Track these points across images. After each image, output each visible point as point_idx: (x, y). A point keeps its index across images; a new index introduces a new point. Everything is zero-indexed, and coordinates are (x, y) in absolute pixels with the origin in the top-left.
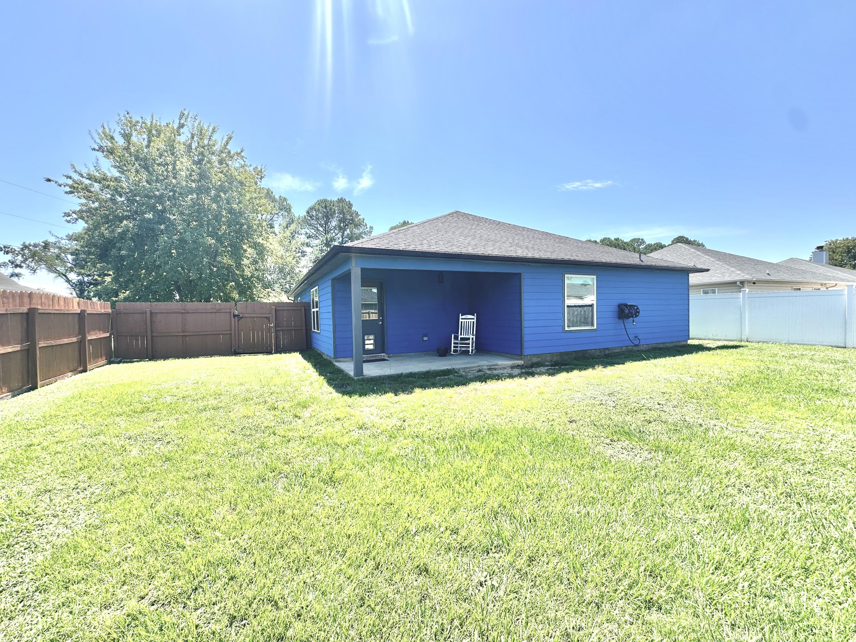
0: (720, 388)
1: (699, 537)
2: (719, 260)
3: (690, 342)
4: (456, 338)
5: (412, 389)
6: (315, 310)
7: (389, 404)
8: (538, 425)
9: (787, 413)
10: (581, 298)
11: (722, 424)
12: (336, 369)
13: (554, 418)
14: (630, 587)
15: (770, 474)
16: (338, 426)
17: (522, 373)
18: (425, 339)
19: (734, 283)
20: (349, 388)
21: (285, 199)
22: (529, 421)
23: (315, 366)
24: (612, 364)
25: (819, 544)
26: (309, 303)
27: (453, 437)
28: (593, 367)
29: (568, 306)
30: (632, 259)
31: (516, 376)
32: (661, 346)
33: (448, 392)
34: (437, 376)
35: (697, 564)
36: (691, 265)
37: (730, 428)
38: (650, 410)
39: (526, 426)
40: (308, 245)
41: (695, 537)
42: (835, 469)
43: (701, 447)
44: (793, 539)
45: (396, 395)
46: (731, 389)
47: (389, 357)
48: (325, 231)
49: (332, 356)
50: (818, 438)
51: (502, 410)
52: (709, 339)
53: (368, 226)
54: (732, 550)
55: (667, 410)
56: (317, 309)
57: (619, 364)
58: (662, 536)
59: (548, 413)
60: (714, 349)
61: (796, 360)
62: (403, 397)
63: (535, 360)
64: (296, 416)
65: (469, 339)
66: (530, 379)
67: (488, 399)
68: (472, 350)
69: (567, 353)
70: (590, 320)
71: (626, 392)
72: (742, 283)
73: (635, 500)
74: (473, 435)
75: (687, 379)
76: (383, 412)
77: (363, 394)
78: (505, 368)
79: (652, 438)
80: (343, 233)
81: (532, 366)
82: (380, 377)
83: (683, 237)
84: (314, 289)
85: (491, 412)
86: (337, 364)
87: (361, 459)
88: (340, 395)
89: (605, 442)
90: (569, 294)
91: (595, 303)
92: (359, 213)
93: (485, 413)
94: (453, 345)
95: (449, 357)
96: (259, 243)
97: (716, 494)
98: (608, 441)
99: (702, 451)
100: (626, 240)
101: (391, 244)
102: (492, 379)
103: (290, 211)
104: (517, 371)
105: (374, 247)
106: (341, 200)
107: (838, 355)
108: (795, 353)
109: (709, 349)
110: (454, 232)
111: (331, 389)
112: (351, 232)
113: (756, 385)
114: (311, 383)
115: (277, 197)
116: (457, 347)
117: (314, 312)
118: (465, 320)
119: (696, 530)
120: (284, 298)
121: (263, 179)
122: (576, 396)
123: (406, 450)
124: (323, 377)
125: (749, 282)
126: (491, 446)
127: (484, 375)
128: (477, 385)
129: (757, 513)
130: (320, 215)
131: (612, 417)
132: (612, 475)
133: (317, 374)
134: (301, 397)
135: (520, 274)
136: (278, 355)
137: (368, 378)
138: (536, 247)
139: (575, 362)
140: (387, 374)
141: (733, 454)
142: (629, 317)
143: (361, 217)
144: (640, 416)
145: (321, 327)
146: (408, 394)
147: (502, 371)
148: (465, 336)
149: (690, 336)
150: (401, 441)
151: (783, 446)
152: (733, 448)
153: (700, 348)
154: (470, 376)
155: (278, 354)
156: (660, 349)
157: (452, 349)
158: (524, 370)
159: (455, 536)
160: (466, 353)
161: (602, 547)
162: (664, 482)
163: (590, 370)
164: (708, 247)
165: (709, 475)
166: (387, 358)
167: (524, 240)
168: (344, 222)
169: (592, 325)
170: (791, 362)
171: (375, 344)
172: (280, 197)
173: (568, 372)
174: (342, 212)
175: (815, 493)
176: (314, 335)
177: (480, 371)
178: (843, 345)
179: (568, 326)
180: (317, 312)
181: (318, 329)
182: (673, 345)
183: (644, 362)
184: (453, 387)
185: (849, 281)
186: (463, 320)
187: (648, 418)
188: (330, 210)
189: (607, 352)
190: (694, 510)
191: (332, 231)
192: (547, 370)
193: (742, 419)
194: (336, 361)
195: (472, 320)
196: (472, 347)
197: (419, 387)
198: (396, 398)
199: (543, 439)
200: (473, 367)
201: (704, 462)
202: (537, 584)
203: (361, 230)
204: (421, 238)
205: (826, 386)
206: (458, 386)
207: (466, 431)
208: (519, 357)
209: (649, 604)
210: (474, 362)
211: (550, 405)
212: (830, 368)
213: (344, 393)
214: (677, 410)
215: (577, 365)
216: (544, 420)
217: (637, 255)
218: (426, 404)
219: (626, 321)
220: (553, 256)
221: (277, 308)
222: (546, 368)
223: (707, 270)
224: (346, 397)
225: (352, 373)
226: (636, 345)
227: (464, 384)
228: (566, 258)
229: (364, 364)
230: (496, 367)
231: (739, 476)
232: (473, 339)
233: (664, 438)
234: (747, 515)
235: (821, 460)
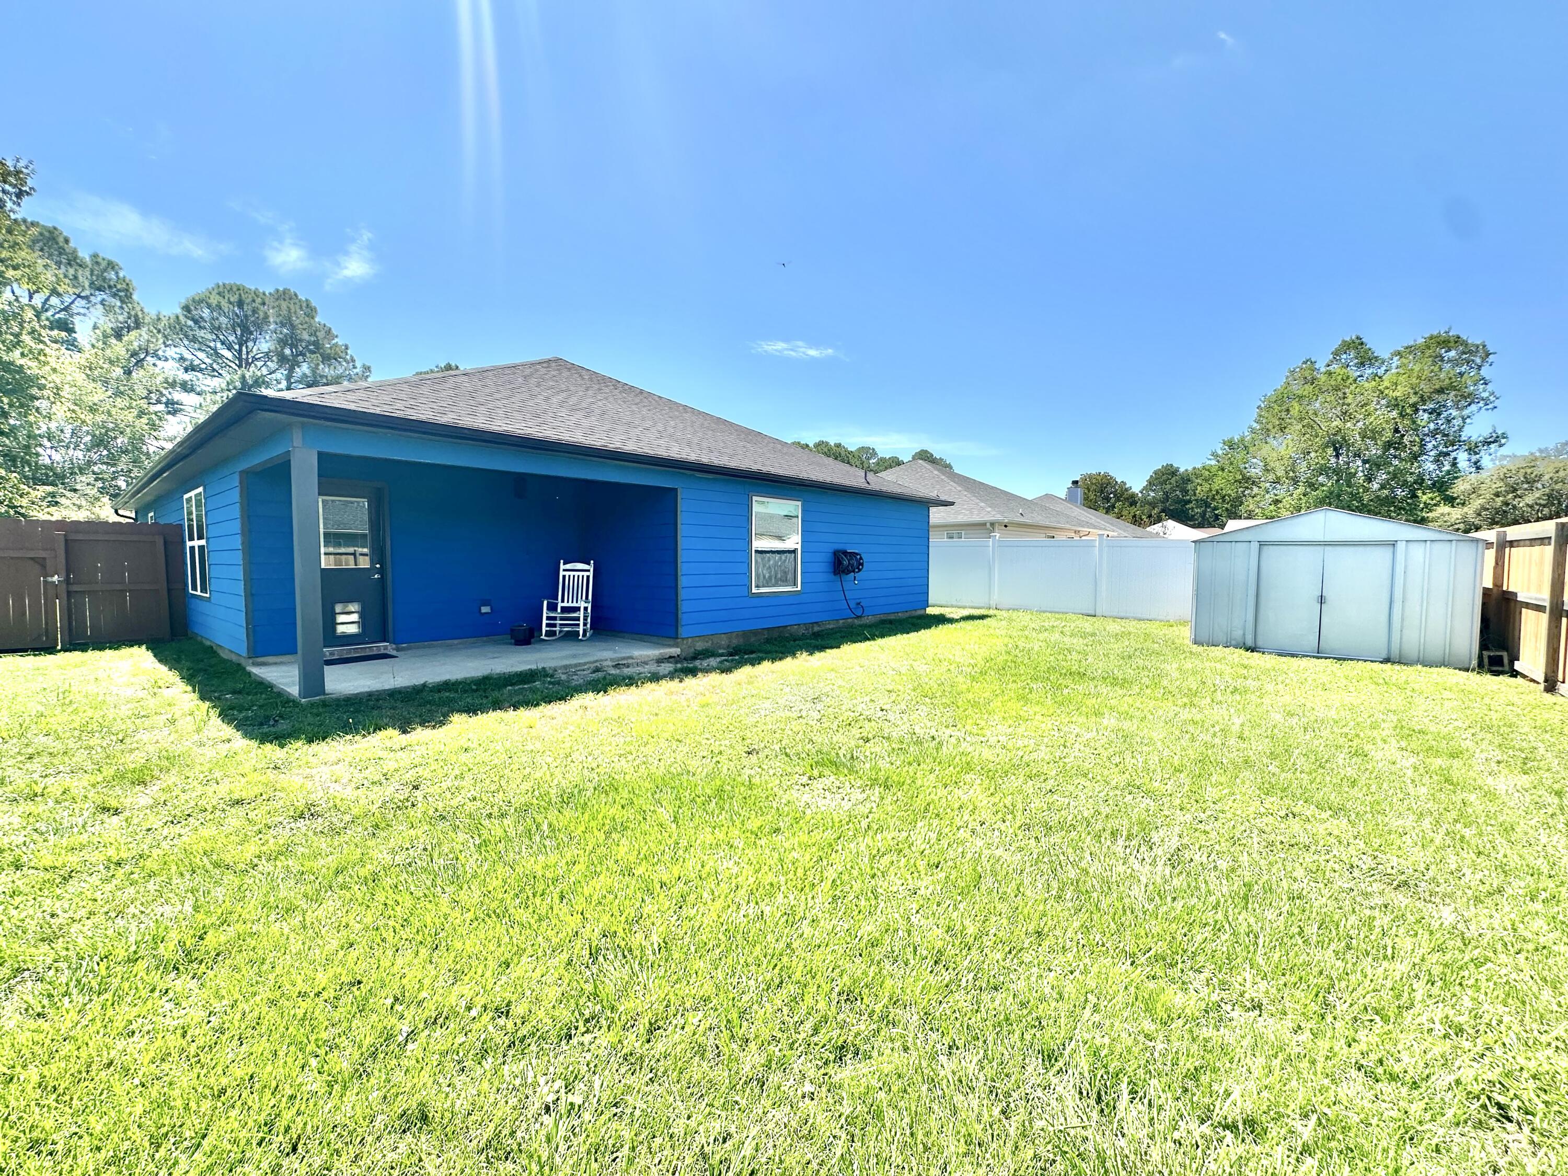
0: (961, 679)
1: (918, 916)
2: (967, 489)
3: (930, 611)
4: (553, 607)
5: (446, 715)
6: (197, 543)
7: (383, 754)
8: (693, 764)
9: (1033, 709)
10: (780, 538)
11: (958, 734)
12: (255, 681)
13: (722, 748)
14: (816, 1031)
15: (1008, 801)
16: (235, 819)
17: (676, 670)
18: (485, 609)
19: (983, 524)
20: (284, 725)
21: (111, 265)
22: (679, 758)
23: (189, 678)
24: (822, 648)
25: (1054, 893)
26: (181, 526)
27: (524, 810)
28: (793, 655)
29: (757, 551)
30: (853, 477)
31: (664, 677)
32: (892, 617)
33: (525, 715)
34: (505, 686)
35: (912, 962)
36: (932, 494)
37: (968, 739)
38: (870, 720)
39: (672, 769)
40: (186, 387)
41: (913, 918)
42: (1076, 782)
43: (932, 771)
44: (1028, 893)
45: (405, 732)
46: (974, 679)
47: (398, 650)
48: (240, 359)
49: (245, 654)
50: (1062, 741)
51: (631, 743)
52: (952, 606)
53: (358, 364)
54: (958, 927)
55: (892, 718)
56: (203, 542)
57: (832, 648)
58: (868, 929)
59: (712, 741)
60: (957, 621)
61: (1046, 634)
62: (420, 735)
63: (700, 646)
64: (106, 809)
65: (578, 609)
66: (689, 681)
67: (606, 724)
68: (585, 631)
69: (755, 633)
70: (790, 576)
71: (838, 693)
72: (992, 524)
73: (835, 876)
74: (566, 799)
75: (921, 668)
76: (366, 773)
77: (317, 735)
78: (646, 663)
79: (868, 765)
80: (291, 370)
81: (694, 658)
82: (370, 695)
83: (926, 452)
84: (192, 494)
85: (607, 749)
86: (255, 670)
87: (287, 892)
88: (254, 744)
89: (800, 782)
90: (760, 531)
91: (799, 547)
92: (334, 332)
93: (596, 753)
94: (545, 622)
95: (537, 646)
96: (12, 363)
97: (945, 843)
98: (805, 780)
99: (932, 777)
100: (852, 448)
101: (399, 405)
102: (619, 685)
103: (129, 296)
104: (667, 667)
105: (352, 407)
106: (284, 295)
107: (1088, 625)
108: (1046, 624)
109: (951, 621)
110: (547, 399)
111: (228, 731)
112: (314, 371)
113: (1002, 672)
114: (173, 722)
115: (84, 255)
116: (554, 625)
117: (192, 548)
118: (572, 573)
119: (915, 906)
120: (106, 512)
121: (26, 199)
122: (763, 706)
123: (411, 852)
124: (208, 704)
125: (1000, 523)
126: (600, 817)
127: (604, 678)
128: (588, 699)
129: (992, 861)
130: (223, 320)
131: (814, 739)
132: (804, 838)
133: (195, 696)
134: (129, 758)
135: (674, 491)
136: (76, 656)
137: (338, 700)
138: (705, 444)
139: (768, 647)
140: (387, 687)
141: (968, 778)
142: (849, 572)
143: (339, 341)
144: (855, 731)
145: (213, 585)
146: (434, 727)
147: (640, 669)
148: (570, 604)
149: (930, 602)
150: (401, 833)
151: (1026, 758)
152: (968, 767)
153: (941, 620)
154: (577, 680)
155: (77, 654)
156: (891, 622)
157: (544, 629)
158: (679, 666)
159: (501, 1021)
160: (572, 636)
161: (777, 971)
162: (879, 836)
163: (789, 660)
164: (957, 470)
165: (938, 815)
166: (394, 653)
167: (685, 428)
168: (292, 346)
169: (795, 584)
170: (1042, 636)
171: (364, 621)
172: (95, 256)
173: (753, 665)
174: (287, 322)
175: (1054, 819)
176: (194, 603)
177: (597, 670)
178: (1093, 613)
179: (757, 586)
180: (201, 548)
181: (204, 590)
182: (907, 615)
183: (868, 643)
184: (537, 705)
185: (1101, 529)
186: (567, 574)
187: (865, 734)
188: (254, 311)
189: (816, 629)
190: (916, 875)
191: (259, 364)
192: (721, 662)
193: (983, 723)
194: (255, 664)
195: (586, 574)
196: (585, 625)
197: (460, 711)
198: (404, 739)
199: (699, 791)
200: (585, 664)
201: (932, 796)
202: (659, 1074)
203: (340, 371)
204: (472, 402)
205: (1073, 670)
206: (550, 702)
207: (553, 792)
208: (672, 642)
209: (841, 1052)
210: (584, 655)
211: (718, 726)
212: (1078, 643)
213: (264, 739)
214: (905, 717)
215: (767, 652)
216: (705, 754)
217: (862, 473)
218: (472, 746)
219: (845, 577)
220: (733, 464)
221: (72, 537)
222: (718, 659)
223: (952, 504)
224: (270, 749)
225: (294, 690)
226: (858, 617)
227: (562, 698)
228: (755, 467)
229: (327, 669)
230: (630, 661)
231: (973, 812)
232: (586, 609)
233: (883, 764)
234: (979, 868)
235: (1063, 771)
